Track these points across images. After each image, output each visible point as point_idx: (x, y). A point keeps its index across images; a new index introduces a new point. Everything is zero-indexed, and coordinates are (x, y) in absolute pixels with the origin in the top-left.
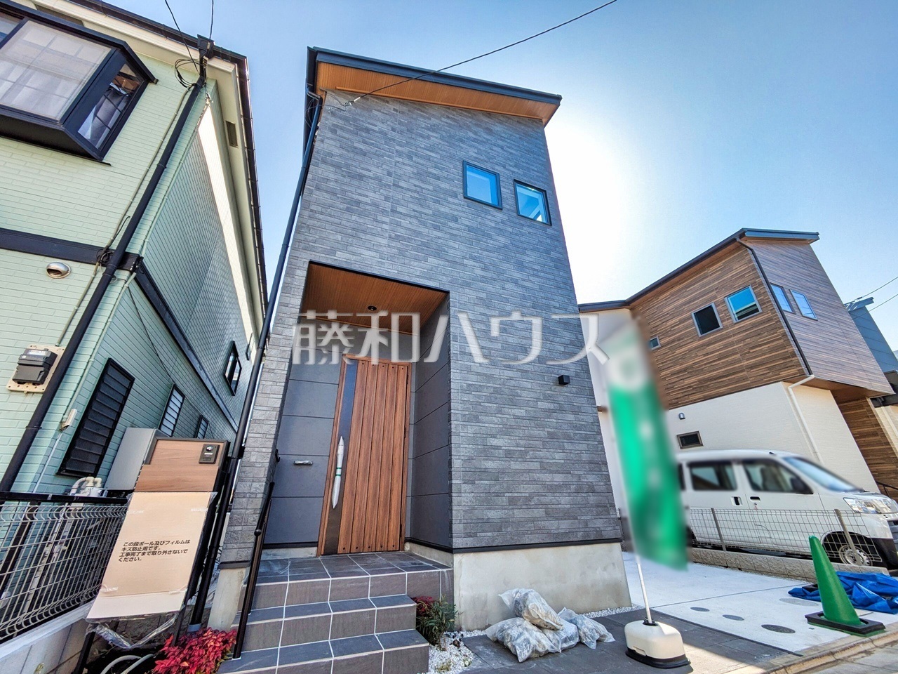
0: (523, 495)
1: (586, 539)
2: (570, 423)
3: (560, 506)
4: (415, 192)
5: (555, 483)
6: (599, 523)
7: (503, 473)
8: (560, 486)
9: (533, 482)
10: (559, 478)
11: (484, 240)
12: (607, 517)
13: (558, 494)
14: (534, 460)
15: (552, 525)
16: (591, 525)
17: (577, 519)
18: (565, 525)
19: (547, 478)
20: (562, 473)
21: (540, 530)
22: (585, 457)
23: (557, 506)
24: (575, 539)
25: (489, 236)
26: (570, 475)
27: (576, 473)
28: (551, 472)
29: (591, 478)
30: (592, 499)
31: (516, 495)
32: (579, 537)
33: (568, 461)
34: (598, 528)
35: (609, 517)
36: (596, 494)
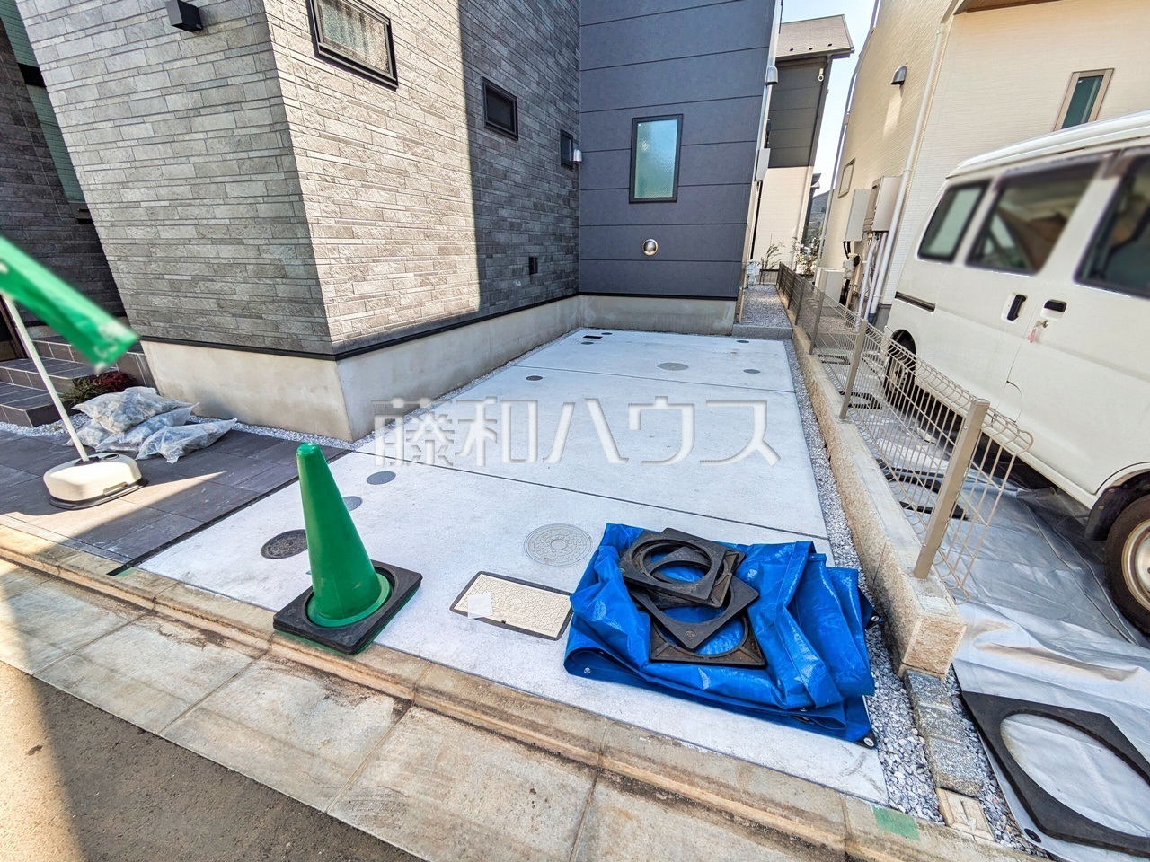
0: (185, 278)
1: (278, 347)
3: (235, 297)
5: (223, 261)
6: (296, 328)
7: (154, 245)
8: (231, 265)
9: (191, 259)
10: (227, 252)
12: (309, 319)
13: (229, 279)
14: (187, 222)
15: (227, 321)
16: (283, 329)
17: (261, 318)
18: (245, 326)
19: (209, 251)
20: (231, 244)
21: (216, 328)
22: (264, 210)
23: (230, 297)
24: (262, 346)
26: (242, 247)
27: (251, 242)
28: (214, 242)
29: (277, 253)
30: (283, 290)
31: (176, 277)
32: (268, 344)
33: (237, 222)
34: (295, 334)
35: (312, 320)
36: (288, 281)
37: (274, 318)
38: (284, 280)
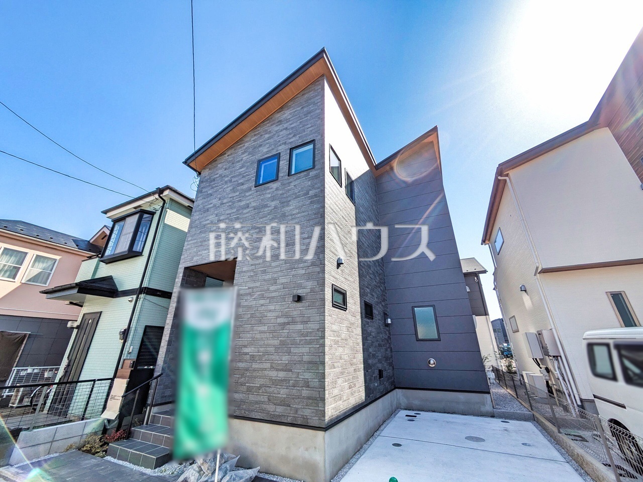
0: (256, 385)
1: (294, 423)
2: (299, 331)
3: (279, 395)
4: (230, 202)
5: (279, 379)
6: (307, 412)
7: (247, 370)
8: (281, 380)
9: (264, 377)
10: (282, 375)
11: (262, 210)
12: (316, 408)
13: (279, 387)
14: (267, 362)
15: (271, 408)
16: (300, 412)
17: (290, 406)
18: (280, 410)
19: (273, 374)
20: (285, 371)
21: (263, 411)
22: (306, 358)
23: (277, 395)
24: (286, 421)
25: (266, 206)
26: (291, 373)
27: (296, 371)
28: (277, 370)
29: (307, 376)
30: (305, 392)
31: (252, 385)
32: (289, 420)
33: (291, 362)
34: (306, 416)
35: (317, 408)
36: (309, 389)
37: (297, 406)
38: (307, 388)
